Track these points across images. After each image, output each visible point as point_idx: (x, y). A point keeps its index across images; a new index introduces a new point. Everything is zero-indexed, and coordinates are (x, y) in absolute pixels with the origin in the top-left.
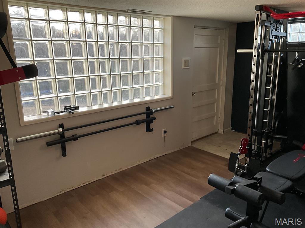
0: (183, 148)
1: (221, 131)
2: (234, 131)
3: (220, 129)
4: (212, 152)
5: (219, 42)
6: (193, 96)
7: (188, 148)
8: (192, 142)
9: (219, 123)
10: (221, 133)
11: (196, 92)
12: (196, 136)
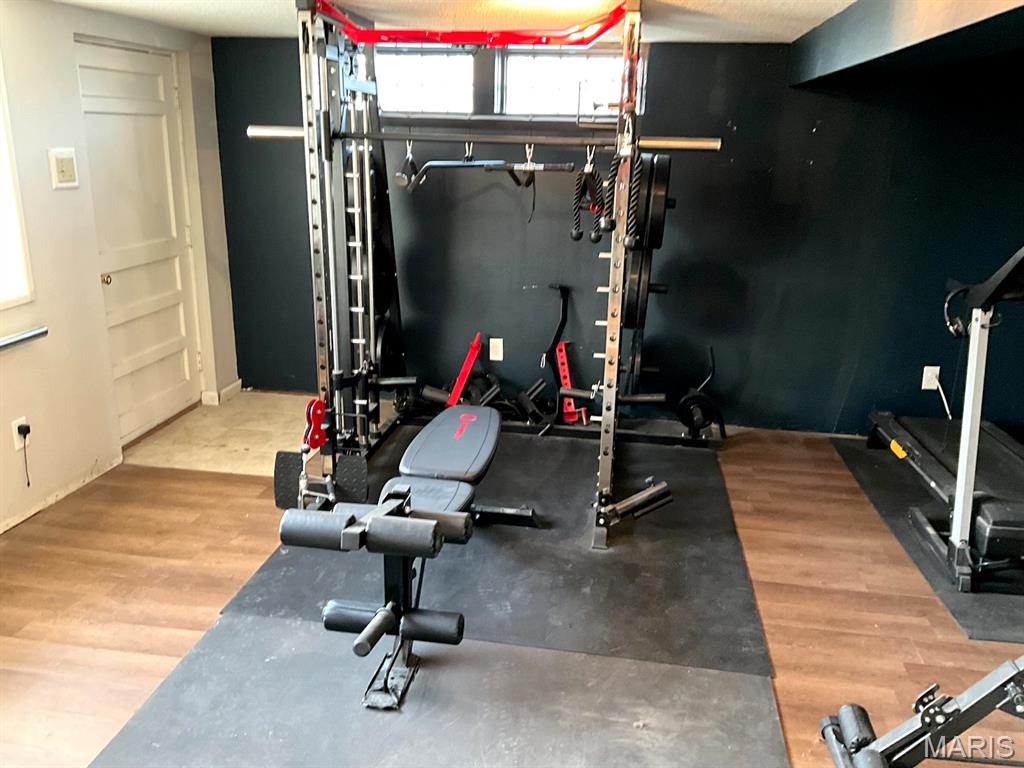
0: (95, 476)
1: (210, 397)
2: (251, 391)
3: (206, 390)
4: (202, 467)
5: (162, 98)
6: (106, 285)
7: (114, 473)
8: (125, 448)
9: (200, 371)
10: (211, 403)
11: (114, 273)
12: (132, 428)
